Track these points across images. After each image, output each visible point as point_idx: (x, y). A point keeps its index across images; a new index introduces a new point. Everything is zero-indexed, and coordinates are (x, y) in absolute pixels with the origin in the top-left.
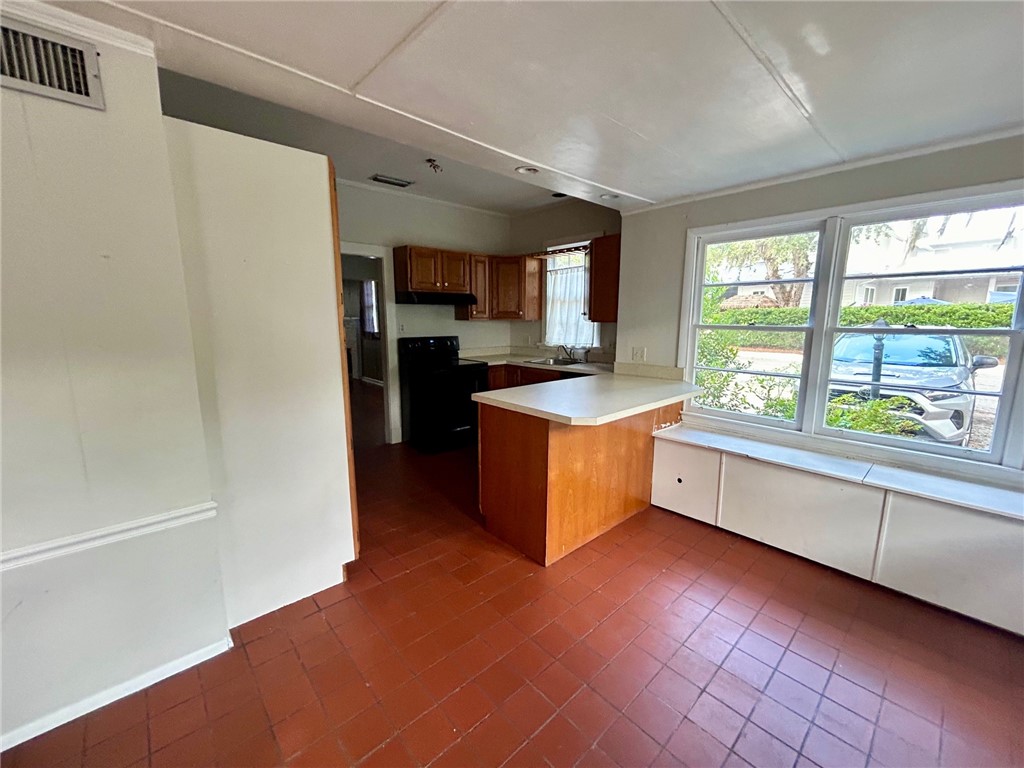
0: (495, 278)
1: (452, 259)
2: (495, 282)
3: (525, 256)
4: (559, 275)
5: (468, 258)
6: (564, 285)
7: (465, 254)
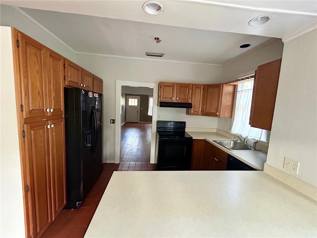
0: (206, 95)
1: (183, 87)
2: (205, 97)
3: (223, 84)
4: (243, 94)
5: (191, 86)
6: (245, 100)
7: (190, 84)
